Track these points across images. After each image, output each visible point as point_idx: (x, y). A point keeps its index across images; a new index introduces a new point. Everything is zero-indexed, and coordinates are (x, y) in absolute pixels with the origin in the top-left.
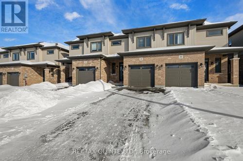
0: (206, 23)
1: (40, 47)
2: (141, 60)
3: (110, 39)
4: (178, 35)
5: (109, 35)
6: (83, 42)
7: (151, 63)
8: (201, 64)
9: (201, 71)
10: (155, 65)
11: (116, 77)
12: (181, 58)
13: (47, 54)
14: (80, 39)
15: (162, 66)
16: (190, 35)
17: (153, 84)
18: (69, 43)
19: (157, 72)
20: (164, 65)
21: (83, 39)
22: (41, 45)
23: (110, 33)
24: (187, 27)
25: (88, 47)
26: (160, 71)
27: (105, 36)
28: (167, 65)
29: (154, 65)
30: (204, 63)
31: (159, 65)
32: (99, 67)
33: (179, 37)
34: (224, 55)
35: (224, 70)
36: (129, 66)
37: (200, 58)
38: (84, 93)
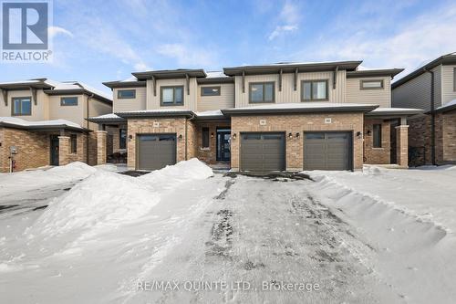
0: (360, 68)
1: (44, 89)
2: (263, 124)
3: (199, 83)
4: (319, 84)
5: (199, 76)
6: (145, 86)
7: (280, 130)
8: (359, 134)
9: (358, 144)
10: (287, 134)
11: (210, 154)
12: (328, 123)
13: (62, 105)
14: (139, 80)
15: (298, 135)
16: (337, 85)
17: (283, 167)
18: (112, 86)
19: (289, 144)
20: (302, 134)
21: (145, 80)
22: (47, 85)
23: (202, 71)
24: (331, 73)
25: (155, 95)
26: (295, 144)
27: (190, 77)
28: (305, 133)
29: (284, 133)
30: (362, 132)
31: (294, 133)
32: (183, 134)
33: (321, 88)
34: (386, 121)
35: (385, 144)
36: (241, 133)
37: (356, 124)
38: (182, 181)
